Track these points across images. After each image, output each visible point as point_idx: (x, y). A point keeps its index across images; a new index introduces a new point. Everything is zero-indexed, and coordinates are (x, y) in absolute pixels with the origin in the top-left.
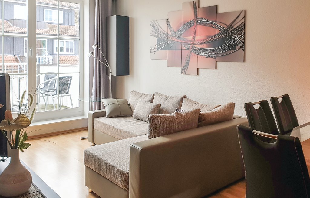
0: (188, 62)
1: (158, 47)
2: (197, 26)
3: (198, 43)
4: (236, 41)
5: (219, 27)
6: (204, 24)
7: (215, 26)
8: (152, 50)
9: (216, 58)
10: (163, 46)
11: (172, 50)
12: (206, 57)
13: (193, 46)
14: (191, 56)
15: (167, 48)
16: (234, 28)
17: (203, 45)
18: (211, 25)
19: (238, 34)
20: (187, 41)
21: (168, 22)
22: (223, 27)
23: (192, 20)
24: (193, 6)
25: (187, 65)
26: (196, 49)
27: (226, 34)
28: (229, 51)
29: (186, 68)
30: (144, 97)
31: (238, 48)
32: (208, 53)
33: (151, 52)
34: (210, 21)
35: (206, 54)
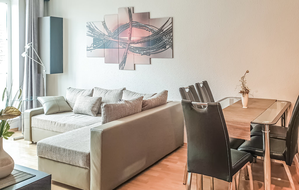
0: (125, 59)
1: (95, 45)
2: (133, 28)
3: (134, 43)
4: (166, 41)
5: (151, 30)
6: (138, 27)
7: (148, 29)
8: (88, 49)
9: (150, 55)
10: (99, 45)
11: (108, 48)
12: (142, 55)
13: (129, 45)
14: (128, 54)
15: (104, 47)
16: (164, 31)
17: (138, 44)
18: (144, 28)
19: (167, 36)
20: (124, 41)
21: (104, 24)
22: (155, 30)
23: (127, 23)
24: (128, 12)
25: (124, 62)
26: (132, 47)
27: (157, 36)
28: (161, 49)
29: (124, 64)
30: (82, 92)
31: (167, 47)
32: (143, 51)
33: (88, 50)
34: (143, 25)
35: (142, 52)
